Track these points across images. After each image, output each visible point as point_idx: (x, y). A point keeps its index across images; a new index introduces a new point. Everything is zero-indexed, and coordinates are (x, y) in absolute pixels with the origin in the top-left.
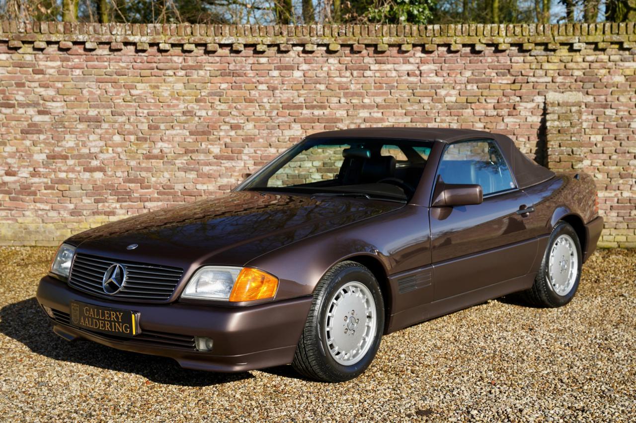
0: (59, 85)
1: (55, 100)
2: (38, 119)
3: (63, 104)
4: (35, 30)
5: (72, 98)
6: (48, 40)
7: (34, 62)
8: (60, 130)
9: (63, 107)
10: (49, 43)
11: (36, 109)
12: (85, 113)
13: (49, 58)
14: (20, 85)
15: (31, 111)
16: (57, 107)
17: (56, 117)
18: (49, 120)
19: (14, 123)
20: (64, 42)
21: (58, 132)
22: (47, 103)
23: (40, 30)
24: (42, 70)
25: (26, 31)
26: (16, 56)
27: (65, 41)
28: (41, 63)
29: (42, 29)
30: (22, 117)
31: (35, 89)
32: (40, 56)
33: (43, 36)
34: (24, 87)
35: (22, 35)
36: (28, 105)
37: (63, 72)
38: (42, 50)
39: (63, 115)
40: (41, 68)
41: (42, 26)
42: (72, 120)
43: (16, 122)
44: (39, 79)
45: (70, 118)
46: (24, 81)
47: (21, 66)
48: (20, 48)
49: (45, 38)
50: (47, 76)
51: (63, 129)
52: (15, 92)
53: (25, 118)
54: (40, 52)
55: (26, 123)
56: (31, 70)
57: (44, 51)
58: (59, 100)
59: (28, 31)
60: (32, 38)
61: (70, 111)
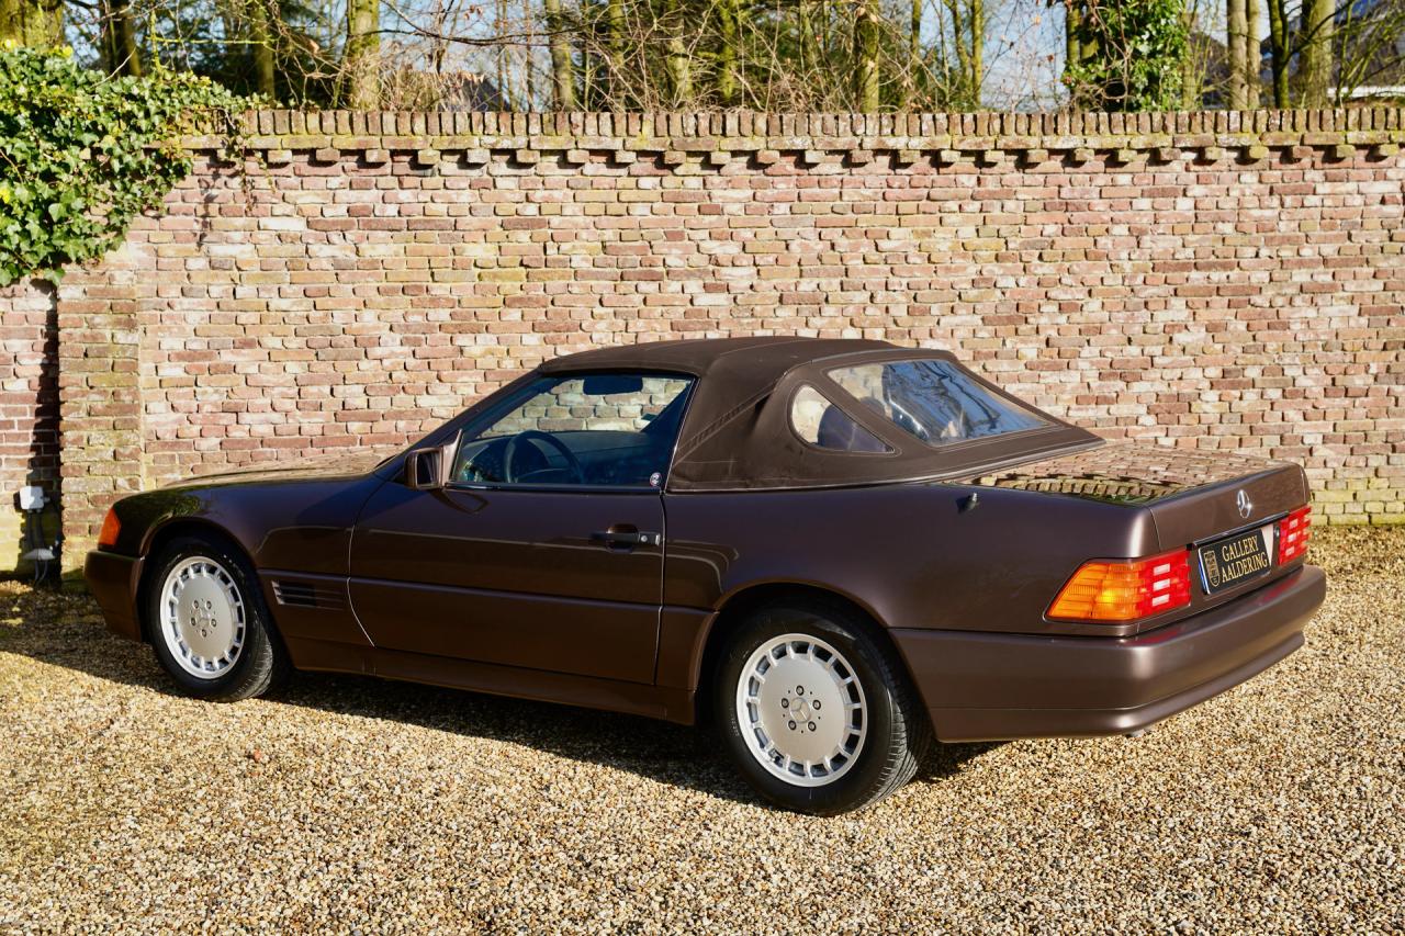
0: (748, 234)
1: (737, 263)
2: (704, 300)
3: (754, 270)
4: (715, 131)
5: (771, 259)
6: (738, 148)
7: (702, 190)
8: (746, 321)
9: (751, 276)
10: (735, 154)
11: (701, 283)
12: (793, 288)
13: (732, 184)
14: (673, 236)
15: (694, 286)
16: (740, 277)
17: (739, 297)
18: (726, 303)
19: (660, 309)
20: (767, 152)
21: (742, 325)
22: (723, 270)
23: (724, 129)
24: (718, 206)
25: (697, 131)
26: (670, 181)
27: (768, 148)
28: (715, 193)
29: (728, 128)
30: (676, 299)
31: (702, 244)
32: (714, 178)
33: (727, 140)
34: (682, 239)
35: (689, 140)
36: (689, 275)
37: (757, 208)
38: (719, 167)
39: (750, 292)
40: (715, 201)
41: (728, 123)
42: (767, 301)
43: (664, 309)
44: (711, 223)
45: (764, 297)
46: (681, 228)
47: (680, 199)
48: (678, 165)
49: (730, 144)
50: (726, 217)
51: (750, 320)
52: (665, 250)
53: (682, 300)
54: (715, 172)
55: (682, 310)
56: (696, 206)
57: (723, 171)
58: (745, 263)
59: (701, 133)
60: (709, 146)
61: (764, 283)
